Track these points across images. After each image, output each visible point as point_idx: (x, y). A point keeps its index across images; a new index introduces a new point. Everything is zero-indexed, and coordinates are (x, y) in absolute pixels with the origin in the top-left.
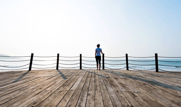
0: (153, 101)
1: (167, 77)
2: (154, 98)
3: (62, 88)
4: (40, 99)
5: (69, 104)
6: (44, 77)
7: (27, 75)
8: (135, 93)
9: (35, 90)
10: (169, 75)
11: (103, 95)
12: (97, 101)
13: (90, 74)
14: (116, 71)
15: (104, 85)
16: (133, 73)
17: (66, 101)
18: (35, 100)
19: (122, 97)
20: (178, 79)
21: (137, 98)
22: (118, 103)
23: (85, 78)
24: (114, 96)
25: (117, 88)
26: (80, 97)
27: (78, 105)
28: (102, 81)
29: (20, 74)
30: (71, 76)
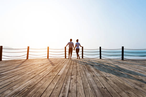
0: (121, 84)
1: (130, 64)
2: (122, 81)
3: (51, 73)
4: (34, 82)
5: (57, 86)
6: (38, 64)
7: (25, 62)
8: (107, 77)
9: (31, 75)
10: (131, 62)
11: (82, 79)
12: (78, 84)
13: (73, 62)
14: (92, 59)
15: (83, 70)
16: (105, 61)
17: (54, 84)
18: (31, 83)
19: (97, 80)
20: (138, 66)
21: (109, 81)
22: (94, 85)
23: (69, 66)
24: (91, 79)
25: (93, 73)
26: (65, 81)
27: (63, 87)
28: (82, 67)
29: (20, 62)
30: (58, 64)
